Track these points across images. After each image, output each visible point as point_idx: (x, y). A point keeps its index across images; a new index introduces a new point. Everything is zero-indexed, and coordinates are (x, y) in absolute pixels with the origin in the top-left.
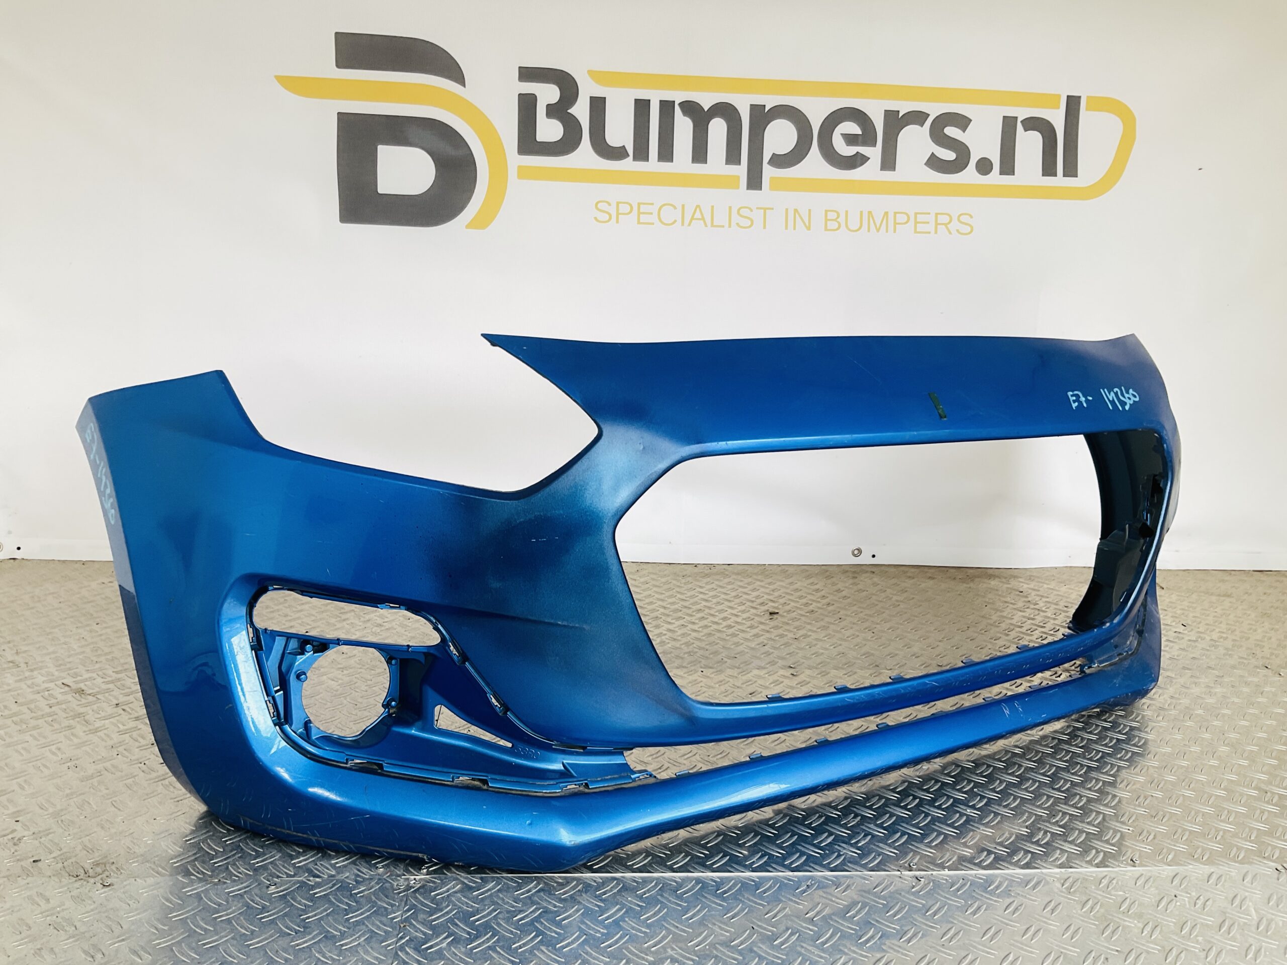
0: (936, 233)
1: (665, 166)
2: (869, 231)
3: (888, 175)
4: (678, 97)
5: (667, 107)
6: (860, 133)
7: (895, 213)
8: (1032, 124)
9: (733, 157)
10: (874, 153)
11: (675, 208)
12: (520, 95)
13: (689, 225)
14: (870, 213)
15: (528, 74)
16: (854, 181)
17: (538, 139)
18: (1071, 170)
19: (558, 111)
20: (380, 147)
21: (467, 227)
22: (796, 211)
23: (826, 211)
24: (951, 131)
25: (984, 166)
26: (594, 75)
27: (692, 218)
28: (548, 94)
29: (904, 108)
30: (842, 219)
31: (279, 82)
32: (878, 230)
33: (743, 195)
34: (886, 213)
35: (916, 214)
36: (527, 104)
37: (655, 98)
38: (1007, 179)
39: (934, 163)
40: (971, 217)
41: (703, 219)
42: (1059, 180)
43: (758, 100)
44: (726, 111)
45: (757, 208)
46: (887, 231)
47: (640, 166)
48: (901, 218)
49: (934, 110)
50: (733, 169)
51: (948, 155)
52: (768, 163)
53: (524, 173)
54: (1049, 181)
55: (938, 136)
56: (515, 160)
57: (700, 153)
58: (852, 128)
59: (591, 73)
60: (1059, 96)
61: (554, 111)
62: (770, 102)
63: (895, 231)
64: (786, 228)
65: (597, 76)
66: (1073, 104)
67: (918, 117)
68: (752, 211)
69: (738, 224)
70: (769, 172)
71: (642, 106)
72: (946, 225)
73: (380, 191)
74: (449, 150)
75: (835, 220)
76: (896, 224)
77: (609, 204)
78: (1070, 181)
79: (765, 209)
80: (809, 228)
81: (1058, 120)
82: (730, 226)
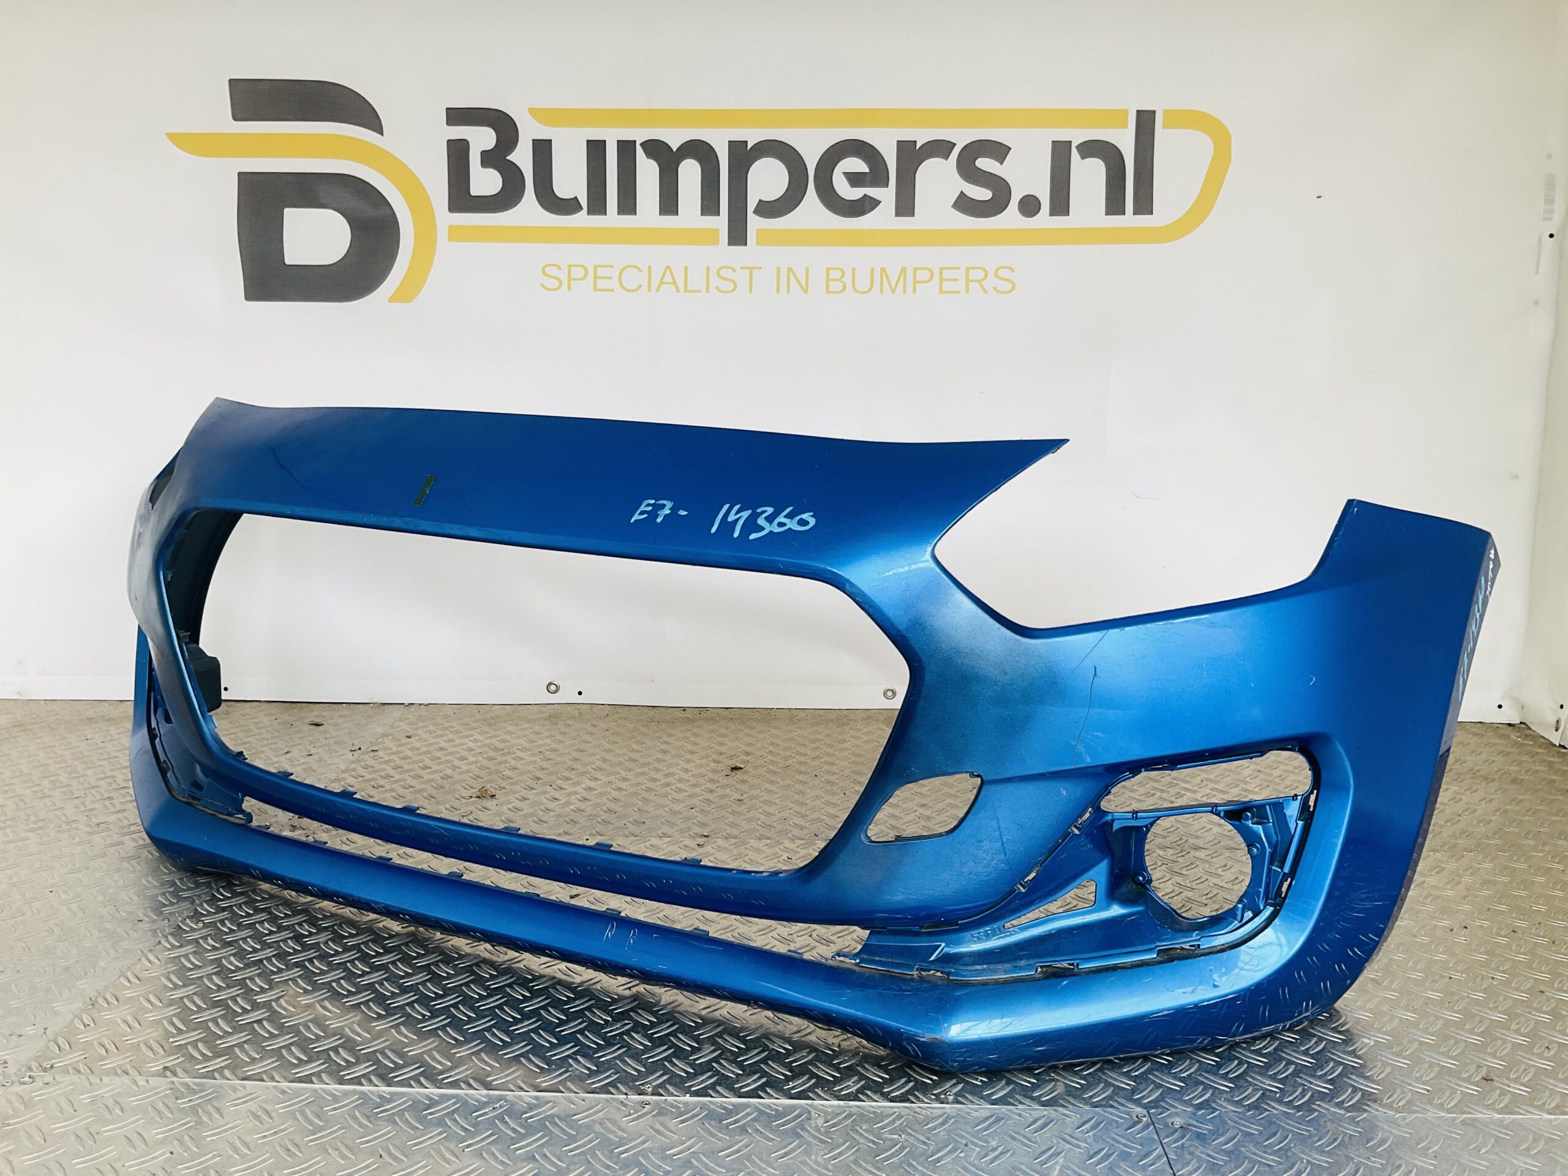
0: (967, 292)
1: (627, 220)
2: (881, 292)
3: (905, 222)
4: (640, 135)
5: (626, 148)
6: (867, 170)
7: (915, 269)
8: (1090, 149)
9: (710, 206)
10: (886, 195)
11: (640, 270)
12: (449, 141)
13: (658, 290)
14: (883, 270)
15: (457, 116)
16: (863, 231)
17: (473, 193)
18: (1144, 205)
19: (495, 158)
20: (287, 211)
21: (390, 300)
22: (790, 270)
23: (828, 269)
24: (985, 164)
25: (1030, 206)
26: (537, 114)
27: (662, 282)
28: (482, 139)
29: (922, 137)
30: (848, 279)
31: (172, 140)
32: (893, 291)
33: (724, 252)
34: (904, 270)
35: (941, 269)
36: (458, 152)
37: (612, 139)
38: (1060, 221)
39: (964, 204)
40: (1012, 270)
41: (674, 283)
42: (1129, 219)
43: (738, 135)
44: (700, 150)
45: (741, 268)
46: (904, 292)
47: (597, 220)
48: (923, 275)
49: (962, 138)
50: (711, 221)
51: (982, 194)
52: (756, 212)
53: (457, 233)
54: (1116, 220)
55: (967, 169)
56: (446, 219)
57: (669, 203)
58: (856, 165)
59: (531, 111)
60: (1126, 112)
61: (490, 159)
62: (753, 137)
63: (914, 292)
64: (778, 291)
65: (540, 115)
66: (1145, 122)
67: (941, 148)
68: (735, 271)
69: (717, 288)
70: (755, 223)
71: (596, 149)
72: (980, 282)
73: (288, 261)
74: (367, 210)
75: (839, 280)
76: (915, 282)
77: (559, 268)
78: (1143, 220)
79: (751, 269)
80: (806, 291)
81: (1125, 141)
82: (707, 291)
